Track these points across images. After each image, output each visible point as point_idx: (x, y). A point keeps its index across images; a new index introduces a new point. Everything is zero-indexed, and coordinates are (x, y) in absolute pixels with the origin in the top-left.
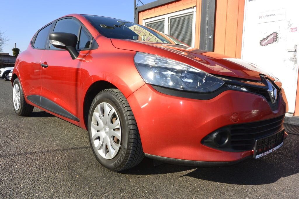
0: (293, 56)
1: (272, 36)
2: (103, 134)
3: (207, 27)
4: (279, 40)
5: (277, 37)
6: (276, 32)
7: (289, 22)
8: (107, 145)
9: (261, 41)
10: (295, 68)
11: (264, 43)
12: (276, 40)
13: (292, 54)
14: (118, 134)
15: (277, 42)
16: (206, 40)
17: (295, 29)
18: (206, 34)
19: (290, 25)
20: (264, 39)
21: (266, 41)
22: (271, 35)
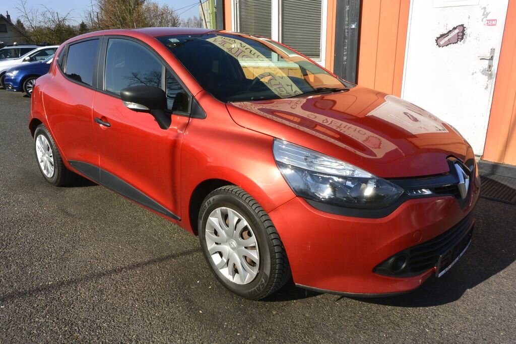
0: (487, 67)
1: (457, 31)
2: (226, 248)
3: (347, 8)
4: (467, 39)
5: (464, 34)
6: (462, 25)
7: (485, 8)
8: (234, 265)
9: (438, 38)
10: (489, 87)
11: (442, 42)
12: (462, 39)
13: (486, 64)
14: (255, 255)
15: (464, 43)
16: (346, 31)
17: (494, 23)
18: (347, 19)
19: (486, 15)
20: (443, 36)
21: (446, 39)
22: (454, 29)
